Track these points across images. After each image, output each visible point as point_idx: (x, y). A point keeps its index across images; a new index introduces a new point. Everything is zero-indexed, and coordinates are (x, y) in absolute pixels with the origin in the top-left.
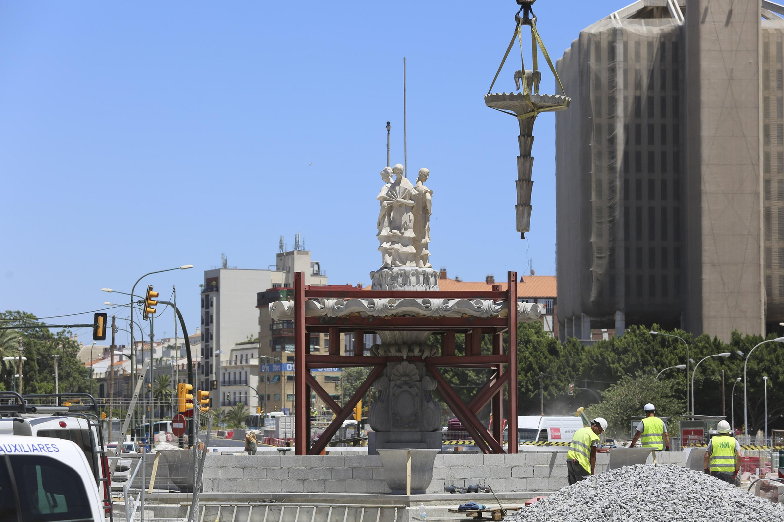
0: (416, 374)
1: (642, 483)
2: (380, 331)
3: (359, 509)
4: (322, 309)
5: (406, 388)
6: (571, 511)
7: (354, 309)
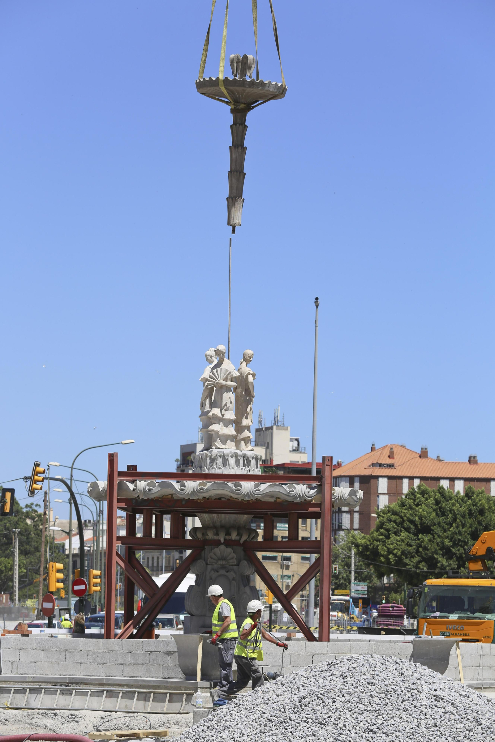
0: (232, 558)
1: (348, 673)
2: (199, 514)
3: (148, 695)
4: (134, 490)
5: (223, 572)
6: (275, 700)
7: (168, 491)
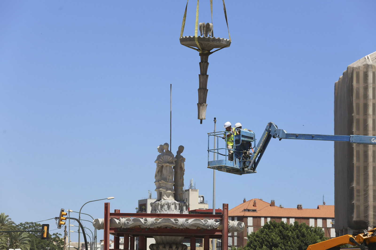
2: (154, 236)
4: (119, 223)
7: (138, 224)
